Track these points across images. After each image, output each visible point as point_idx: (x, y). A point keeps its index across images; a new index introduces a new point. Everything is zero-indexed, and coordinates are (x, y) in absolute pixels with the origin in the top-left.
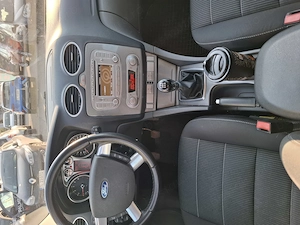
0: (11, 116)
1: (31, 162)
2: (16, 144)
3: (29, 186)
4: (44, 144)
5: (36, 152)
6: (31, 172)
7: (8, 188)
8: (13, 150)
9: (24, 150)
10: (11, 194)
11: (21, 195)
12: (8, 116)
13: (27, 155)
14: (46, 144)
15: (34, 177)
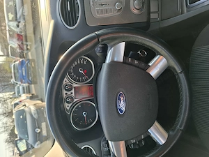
0: (21, 88)
1: (36, 116)
2: (25, 105)
3: (35, 134)
4: (44, 103)
5: (39, 110)
6: (36, 124)
7: (22, 137)
8: (23, 110)
9: (30, 109)
10: (24, 141)
11: (30, 141)
12: (18, 88)
13: (33, 112)
14: (45, 104)
15: (39, 128)
